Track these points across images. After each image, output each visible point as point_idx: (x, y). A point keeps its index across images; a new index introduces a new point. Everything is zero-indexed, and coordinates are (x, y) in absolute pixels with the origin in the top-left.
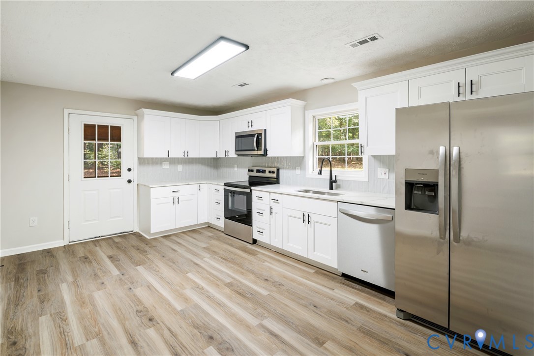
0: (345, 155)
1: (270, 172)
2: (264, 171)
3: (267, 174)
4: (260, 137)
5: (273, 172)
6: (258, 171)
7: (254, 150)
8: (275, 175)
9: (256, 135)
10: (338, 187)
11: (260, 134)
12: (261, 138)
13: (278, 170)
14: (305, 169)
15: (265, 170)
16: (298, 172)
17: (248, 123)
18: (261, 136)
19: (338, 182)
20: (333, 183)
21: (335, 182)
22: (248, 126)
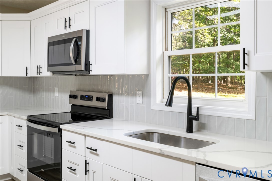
0: (214, 73)
1: (98, 99)
2: (90, 98)
3: (94, 103)
4: (79, 43)
5: (103, 100)
6: (83, 97)
7: (71, 64)
8: (105, 105)
9: (74, 39)
10: (202, 128)
11: (80, 38)
12: (81, 45)
13: (111, 97)
14: (149, 96)
15: (92, 97)
16: (139, 100)
17: (66, 21)
18: (81, 40)
19: (202, 120)
20: (194, 121)
21: (197, 118)
22: (65, 27)
